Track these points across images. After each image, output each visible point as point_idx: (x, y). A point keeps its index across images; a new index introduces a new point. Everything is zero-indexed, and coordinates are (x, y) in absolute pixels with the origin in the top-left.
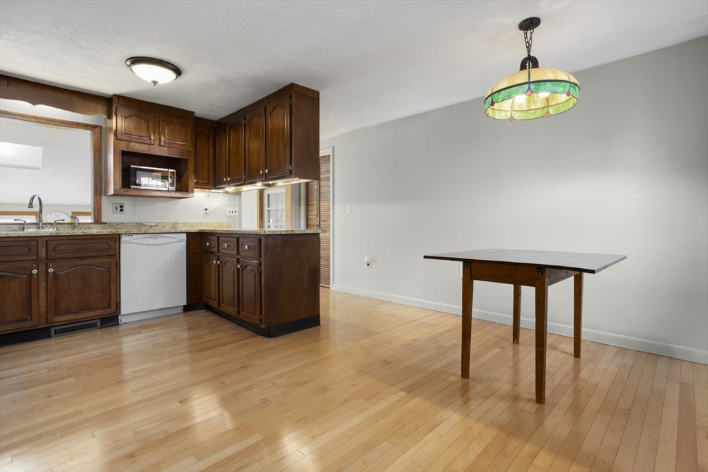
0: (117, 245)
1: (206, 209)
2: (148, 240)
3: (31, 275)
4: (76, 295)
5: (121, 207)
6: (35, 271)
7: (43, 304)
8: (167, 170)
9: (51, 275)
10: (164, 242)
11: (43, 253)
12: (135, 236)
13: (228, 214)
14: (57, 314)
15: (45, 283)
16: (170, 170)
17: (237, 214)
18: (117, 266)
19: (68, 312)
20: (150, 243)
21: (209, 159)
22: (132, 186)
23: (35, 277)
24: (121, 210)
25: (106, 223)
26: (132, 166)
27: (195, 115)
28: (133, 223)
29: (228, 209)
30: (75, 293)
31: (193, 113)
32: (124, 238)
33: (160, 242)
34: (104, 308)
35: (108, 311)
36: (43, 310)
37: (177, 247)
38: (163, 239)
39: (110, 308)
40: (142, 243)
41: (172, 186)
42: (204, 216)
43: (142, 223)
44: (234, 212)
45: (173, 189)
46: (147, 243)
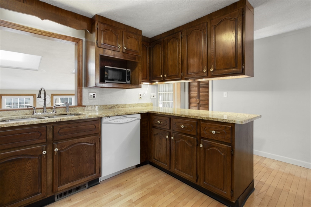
0: (100, 125)
1: (140, 95)
2: (119, 120)
3: (41, 155)
4: (73, 167)
5: (94, 95)
6: (44, 152)
7: (50, 177)
8: (126, 69)
9: (56, 153)
11: (50, 136)
12: (111, 118)
13: (151, 97)
14: (60, 184)
15: (51, 160)
16: (127, 70)
17: (155, 97)
18: (99, 141)
19: (68, 181)
20: (120, 122)
22: (105, 81)
23: (44, 157)
24: (94, 97)
25: (85, 106)
26: (105, 67)
29: (152, 94)
30: (73, 165)
31: (141, 31)
32: (104, 120)
33: (126, 121)
34: (92, 174)
35: (94, 176)
36: (50, 182)
37: (135, 122)
38: (127, 119)
39: (96, 173)
40: (115, 122)
41: (128, 81)
42: (139, 99)
43: (106, 105)
44: (154, 96)
45: (129, 82)
46: (118, 122)
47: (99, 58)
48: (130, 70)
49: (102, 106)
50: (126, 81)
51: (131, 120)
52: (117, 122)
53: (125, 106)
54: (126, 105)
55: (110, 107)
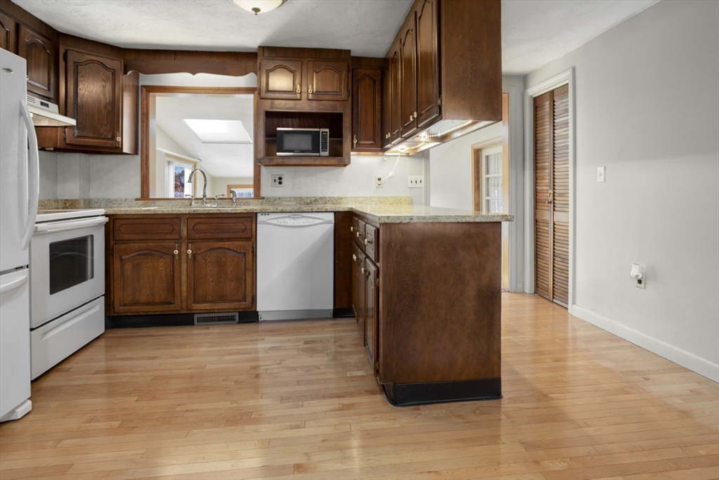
0: (254, 225)
1: (379, 179)
2: (287, 220)
3: (174, 255)
4: (212, 281)
5: (280, 178)
6: (176, 252)
7: (184, 288)
8: (318, 130)
9: (190, 256)
10: (306, 224)
11: (184, 233)
12: (272, 216)
13: (410, 185)
14: (195, 302)
15: (186, 265)
16: (322, 130)
17: (422, 185)
18: (253, 252)
19: (205, 301)
20: (289, 224)
21: (374, 110)
22: (278, 154)
23: (177, 258)
24: (280, 183)
25: (263, 198)
26: (278, 129)
27: (352, 54)
28: (291, 198)
29: (410, 178)
30: (211, 279)
31: (349, 51)
32: (260, 218)
33: (301, 224)
34: (239, 301)
35: (243, 305)
36: (184, 294)
37: (321, 228)
38: (304, 220)
39: (245, 301)
40: (279, 223)
41: (324, 151)
42: (377, 188)
43: (301, 198)
44: (418, 182)
45: (327, 153)
46: (286, 224)
47: (262, 117)
48: (327, 130)
49: (292, 199)
50: (319, 152)
51: (312, 223)
52: (282, 224)
53: (340, 201)
54: (341, 198)
55: (308, 201)
